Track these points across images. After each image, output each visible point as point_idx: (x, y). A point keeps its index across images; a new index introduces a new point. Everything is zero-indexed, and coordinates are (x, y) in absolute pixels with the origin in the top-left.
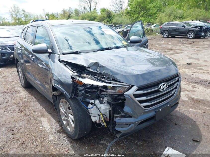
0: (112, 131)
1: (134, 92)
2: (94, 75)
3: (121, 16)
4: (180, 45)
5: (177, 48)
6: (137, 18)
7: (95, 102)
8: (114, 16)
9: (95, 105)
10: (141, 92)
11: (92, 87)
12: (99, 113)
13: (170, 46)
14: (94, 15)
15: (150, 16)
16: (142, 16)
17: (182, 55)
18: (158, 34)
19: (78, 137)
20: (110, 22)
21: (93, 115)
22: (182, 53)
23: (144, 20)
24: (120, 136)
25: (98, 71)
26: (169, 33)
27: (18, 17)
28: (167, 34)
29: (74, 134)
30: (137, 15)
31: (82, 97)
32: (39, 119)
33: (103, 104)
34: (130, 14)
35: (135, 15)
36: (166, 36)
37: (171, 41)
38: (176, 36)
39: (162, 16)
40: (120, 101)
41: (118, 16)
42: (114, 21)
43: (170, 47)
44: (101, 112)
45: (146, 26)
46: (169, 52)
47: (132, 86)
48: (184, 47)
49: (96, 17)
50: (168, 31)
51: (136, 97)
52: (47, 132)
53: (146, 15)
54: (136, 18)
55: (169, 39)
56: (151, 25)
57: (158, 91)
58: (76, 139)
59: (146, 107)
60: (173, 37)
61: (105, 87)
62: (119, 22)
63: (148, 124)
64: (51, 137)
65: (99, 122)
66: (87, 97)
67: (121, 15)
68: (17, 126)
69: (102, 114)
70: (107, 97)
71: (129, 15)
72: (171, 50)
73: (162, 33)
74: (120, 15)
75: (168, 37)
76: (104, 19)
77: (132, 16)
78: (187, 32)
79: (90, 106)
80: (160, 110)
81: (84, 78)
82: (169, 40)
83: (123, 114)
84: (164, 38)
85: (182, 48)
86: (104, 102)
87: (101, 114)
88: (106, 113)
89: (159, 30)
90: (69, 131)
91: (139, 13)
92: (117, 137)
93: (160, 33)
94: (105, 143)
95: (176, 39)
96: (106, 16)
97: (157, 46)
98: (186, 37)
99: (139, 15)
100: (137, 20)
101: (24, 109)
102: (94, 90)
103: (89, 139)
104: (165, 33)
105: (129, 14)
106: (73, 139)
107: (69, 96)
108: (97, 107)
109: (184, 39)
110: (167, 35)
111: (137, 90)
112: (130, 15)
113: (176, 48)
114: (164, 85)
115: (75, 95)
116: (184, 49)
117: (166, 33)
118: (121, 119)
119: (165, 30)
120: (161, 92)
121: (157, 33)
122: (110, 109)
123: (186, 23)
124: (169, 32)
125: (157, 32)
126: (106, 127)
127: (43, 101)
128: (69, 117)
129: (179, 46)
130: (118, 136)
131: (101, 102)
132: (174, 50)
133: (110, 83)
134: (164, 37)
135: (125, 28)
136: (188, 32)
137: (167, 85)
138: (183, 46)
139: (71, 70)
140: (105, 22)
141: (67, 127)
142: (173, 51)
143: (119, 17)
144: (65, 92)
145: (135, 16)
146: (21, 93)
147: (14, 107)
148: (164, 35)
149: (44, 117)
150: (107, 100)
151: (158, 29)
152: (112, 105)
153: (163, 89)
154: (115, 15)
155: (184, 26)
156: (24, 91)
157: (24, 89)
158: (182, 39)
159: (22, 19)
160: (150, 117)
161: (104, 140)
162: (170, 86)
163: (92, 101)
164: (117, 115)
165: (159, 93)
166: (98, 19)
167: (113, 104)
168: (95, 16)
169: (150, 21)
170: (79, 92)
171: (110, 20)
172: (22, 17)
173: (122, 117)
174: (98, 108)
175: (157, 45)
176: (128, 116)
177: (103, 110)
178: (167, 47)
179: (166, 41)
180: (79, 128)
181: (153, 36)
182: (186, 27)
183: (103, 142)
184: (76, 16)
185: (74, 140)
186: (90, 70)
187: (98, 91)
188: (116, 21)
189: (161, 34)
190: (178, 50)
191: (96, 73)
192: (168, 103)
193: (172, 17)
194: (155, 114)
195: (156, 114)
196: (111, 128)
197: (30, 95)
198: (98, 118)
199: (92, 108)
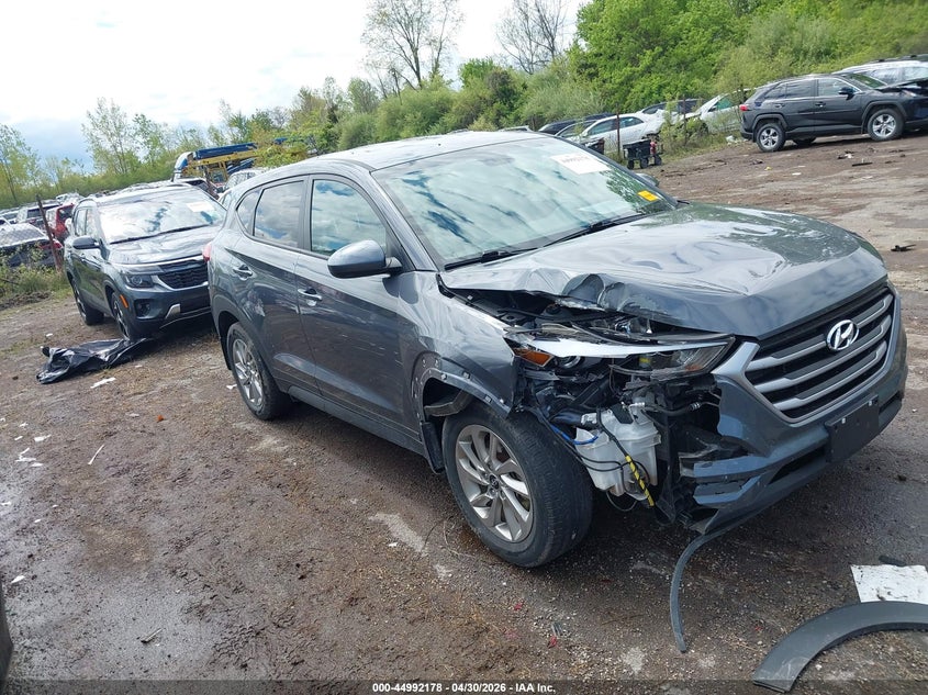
0: (674, 515)
1: (747, 363)
2: (587, 322)
3: (558, 84)
4: (846, 173)
5: (834, 190)
6: (628, 81)
7: (599, 418)
8: (525, 87)
9: (603, 429)
10: (769, 361)
11: (583, 365)
12: (619, 457)
13: (800, 187)
14: (436, 96)
15: (683, 65)
16: (648, 70)
17: (865, 215)
18: (735, 138)
19: (550, 555)
20: (512, 117)
21: (598, 466)
22: (860, 207)
23: (660, 87)
24: (711, 526)
25: (603, 303)
26: (784, 130)
27: (119, 149)
28: (774, 135)
29: (534, 547)
30: (628, 70)
31: (549, 408)
32: (371, 518)
33: (630, 422)
34: (592, 70)
35: (616, 72)
36: (774, 142)
37: (799, 164)
38: (818, 140)
39: (740, 59)
40: (697, 405)
41: (543, 86)
42: (527, 110)
43: (803, 189)
44: (626, 454)
45: (674, 113)
46: (803, 209)
47: (740, 340)
48: (865, 181)
49: (449, 101)
50: (776, 120)
51: (754, 382)
52: (423, 555)
53: (666, 63)
54: (622, 84)
55: (789, 154)
56: (698, 103)
57: (826, 353)
58: (540, 566)
59: (791, 412)
60: (805, 142)
61: (633, 361)
62: (551, 112)
63: (804, 477)
64: (443, 571)
65: (623, 491)
66: (565, 405)
67: (554, 79)
68: (305, 548)
69: (634, 462)
70: (643, 395)
71: (592, 76)
72: (809, 200)
73: (752, 133)
74: (550, 79)
75: (781, 148)
76: (483, 105)
77: (605, 77)
78: (865, 114)
79: (583, 435)
80: (844, 421)
81: (552, 337)
82: (788, 158)
83: (715, 447)
84: (765, 155)
85: (856, 187)
86: (636, 417)
87: (629, 460)
88: (645, 454)
89: (736, 123)
90: (509, 542)
91: (635, 61)
92: (698, 534)
93: (744, 136)
94: (648, 567)
95: (819, 151)
96: (489, 92)
97: (742, 191)
98: (864, 135)
99: (634, 68)
100: (629, 91)
101: (302, 491)
102: (593, 377)
103: (586, 563)
104: (765, 134)
105: (587, 68)
106: (524, 569)
107: (507, 409)
108: (612, 438)
109: (855, 147)
110: (776, 138)
111: (758, 356)
112: (596, 74)
113: (829, 191)
114: (844, 328)
115: (523, 402)
116: (867, 192)
117: (772, 131)
118: (711, 465)
119: (763, 121)
120: (840, 354)
121: (730, 138)
122: (655, 439)
123: (852, 76)
124: (785, 125)
125: (727, 133)
126: (652, 504)
127: (358, 457)
128: (504, 489)
129: (839, 181)
130: (702, 527)
131: (624, 418)
132: (822, 200)
133: (654, 343)
134: (764, 151)
135: (585, 133)
136: (869, 115)
137: (855, 326)
138: (861, 176)
139: (499, 318)
140: (487, 118)
141: (497, 527)
142: (819, 204)
143: (546, 90)
144: (490, 398)
145: (618, 76)
146: (260, 439)
147: (260, 489)
148: (763, 142)
149: (388, 511)
150: (646, 406)
151: (729, 117)
152: (666, 423)
153: (844, 343)
154: (529, 84)
155: (849, 93)
156: (269, 431)
157: (266, 426)
158: (849, 147)
159: (138, 155)
160: (807, 449)
161: (643, 559)
162: (865, 330)
163: (591, 417)
164: (693, 456)
165: (830, 359)
166: (457, 109)
167: (671, 419)
168: (441, 99)
169: (689, 86)
170: (537, 391)
171: (512, 108)
172: (138, 145)
173: (712, 457)
174: (615, 440)
175: (740, 189)
176: (734, 453)
177: (636, 444)
178: (785, 190)
179: (778, 163)
180: (556, 520)
181: (715, 151)
182: (858, 91)
183: (640, 565)
184: (357, 109)
185: (531, 569)
186: (572, 304)
187: (607, 377)
188: (535, 110)
189: (748, 137)
190: (839, 195)
191: (595, 311)
192: (865, 394)
193: (783, 59)
194: (827, 435)
195: (829, 438)
196: (672, 507)
197: (302, 443)
198: (616, 476)
199: (592, 441)
